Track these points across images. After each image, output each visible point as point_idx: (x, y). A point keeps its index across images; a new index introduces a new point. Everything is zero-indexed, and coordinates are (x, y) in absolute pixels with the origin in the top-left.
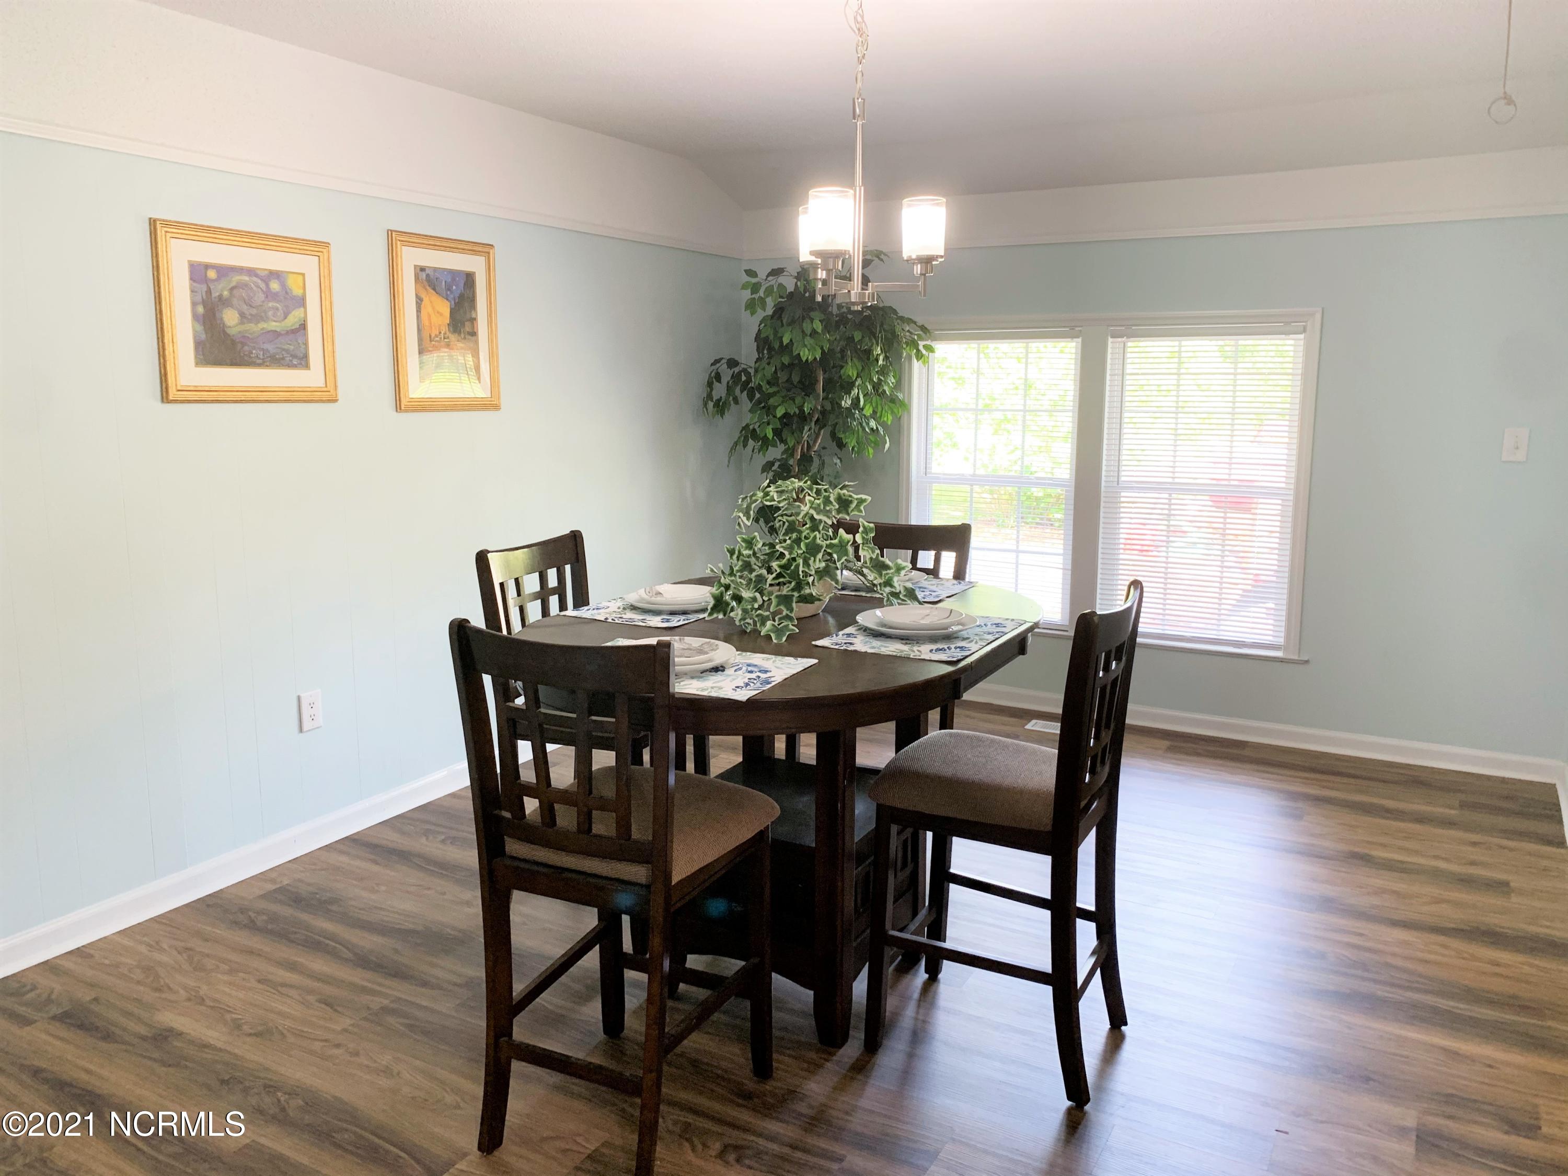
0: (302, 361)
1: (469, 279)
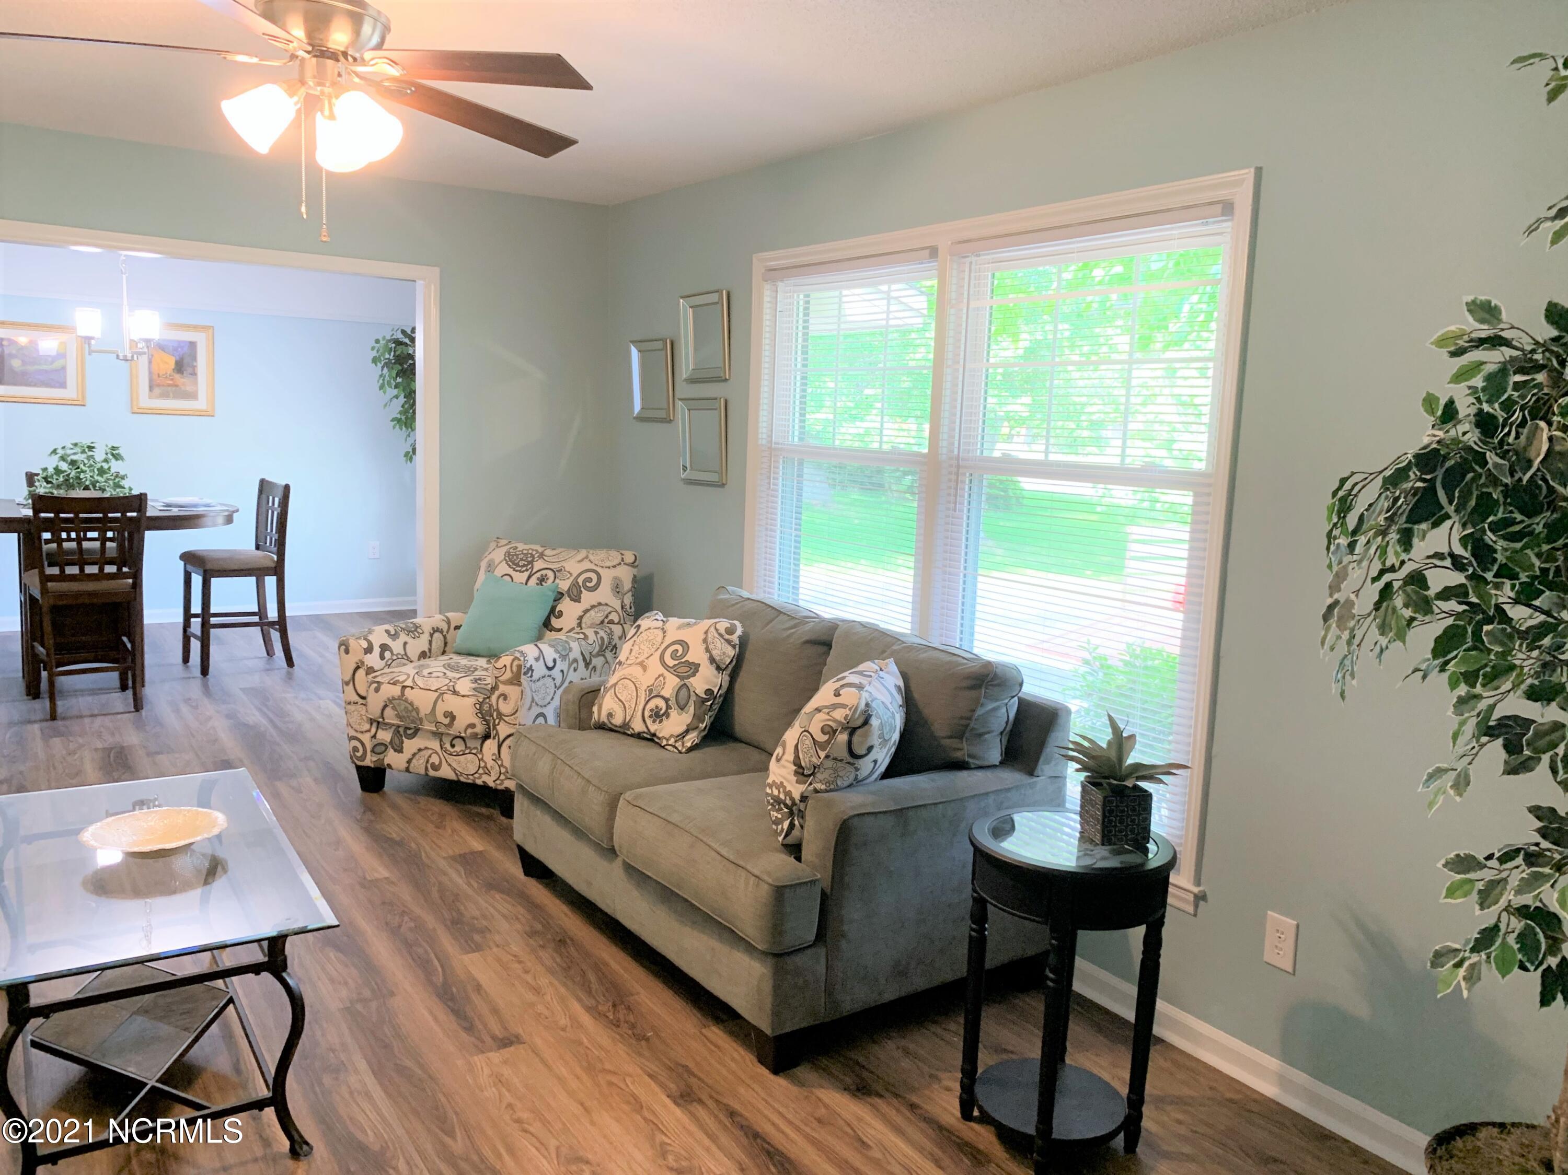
1: (193, 345)
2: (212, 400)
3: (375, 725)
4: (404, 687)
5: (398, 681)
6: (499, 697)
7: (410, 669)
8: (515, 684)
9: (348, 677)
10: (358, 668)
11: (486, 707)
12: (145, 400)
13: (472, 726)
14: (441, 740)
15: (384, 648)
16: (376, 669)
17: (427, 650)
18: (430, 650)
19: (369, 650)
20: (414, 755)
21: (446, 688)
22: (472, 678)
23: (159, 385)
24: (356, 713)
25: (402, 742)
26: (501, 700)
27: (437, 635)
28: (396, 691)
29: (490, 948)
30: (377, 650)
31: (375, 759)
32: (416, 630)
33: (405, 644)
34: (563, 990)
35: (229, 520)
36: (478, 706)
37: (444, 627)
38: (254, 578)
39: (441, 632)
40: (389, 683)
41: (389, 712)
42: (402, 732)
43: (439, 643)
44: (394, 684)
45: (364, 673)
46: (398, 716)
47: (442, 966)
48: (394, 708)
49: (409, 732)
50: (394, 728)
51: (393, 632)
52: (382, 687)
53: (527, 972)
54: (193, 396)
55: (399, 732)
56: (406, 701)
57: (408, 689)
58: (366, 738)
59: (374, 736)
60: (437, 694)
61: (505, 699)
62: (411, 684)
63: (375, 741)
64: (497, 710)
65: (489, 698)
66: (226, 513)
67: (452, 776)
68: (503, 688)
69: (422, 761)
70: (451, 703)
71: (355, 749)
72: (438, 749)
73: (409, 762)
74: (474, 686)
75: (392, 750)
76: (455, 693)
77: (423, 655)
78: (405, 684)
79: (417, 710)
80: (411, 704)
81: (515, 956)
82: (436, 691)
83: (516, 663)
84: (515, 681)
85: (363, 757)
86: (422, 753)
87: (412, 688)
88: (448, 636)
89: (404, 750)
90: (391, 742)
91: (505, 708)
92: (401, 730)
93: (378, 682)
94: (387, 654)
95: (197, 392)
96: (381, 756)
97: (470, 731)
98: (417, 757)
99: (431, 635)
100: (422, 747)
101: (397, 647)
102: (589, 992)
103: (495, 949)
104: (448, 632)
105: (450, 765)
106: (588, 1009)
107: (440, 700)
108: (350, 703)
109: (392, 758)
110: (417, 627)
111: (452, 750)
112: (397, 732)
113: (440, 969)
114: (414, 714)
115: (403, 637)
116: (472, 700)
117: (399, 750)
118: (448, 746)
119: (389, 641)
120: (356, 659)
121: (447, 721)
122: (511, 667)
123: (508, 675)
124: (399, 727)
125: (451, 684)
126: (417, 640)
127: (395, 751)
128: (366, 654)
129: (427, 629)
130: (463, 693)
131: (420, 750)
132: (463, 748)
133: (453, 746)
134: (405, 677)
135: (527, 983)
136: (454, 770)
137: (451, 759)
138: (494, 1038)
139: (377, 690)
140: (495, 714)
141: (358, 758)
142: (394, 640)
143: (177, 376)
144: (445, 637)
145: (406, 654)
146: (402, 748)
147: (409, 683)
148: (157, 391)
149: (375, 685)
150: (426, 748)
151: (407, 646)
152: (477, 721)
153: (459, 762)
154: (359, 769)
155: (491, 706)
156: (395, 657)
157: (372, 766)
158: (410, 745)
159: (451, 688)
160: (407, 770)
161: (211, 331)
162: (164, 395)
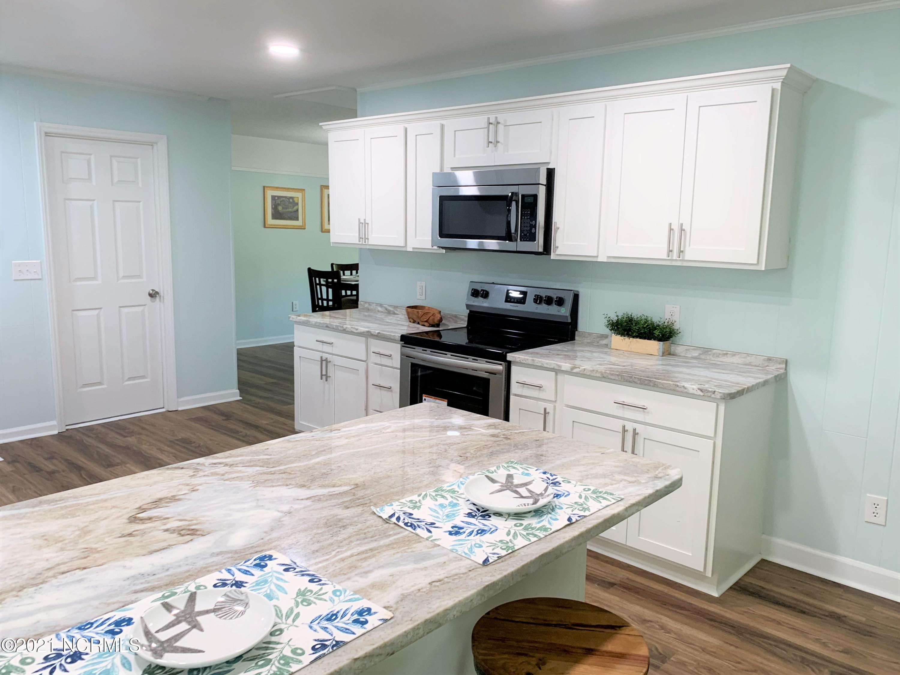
0: (297, 219)
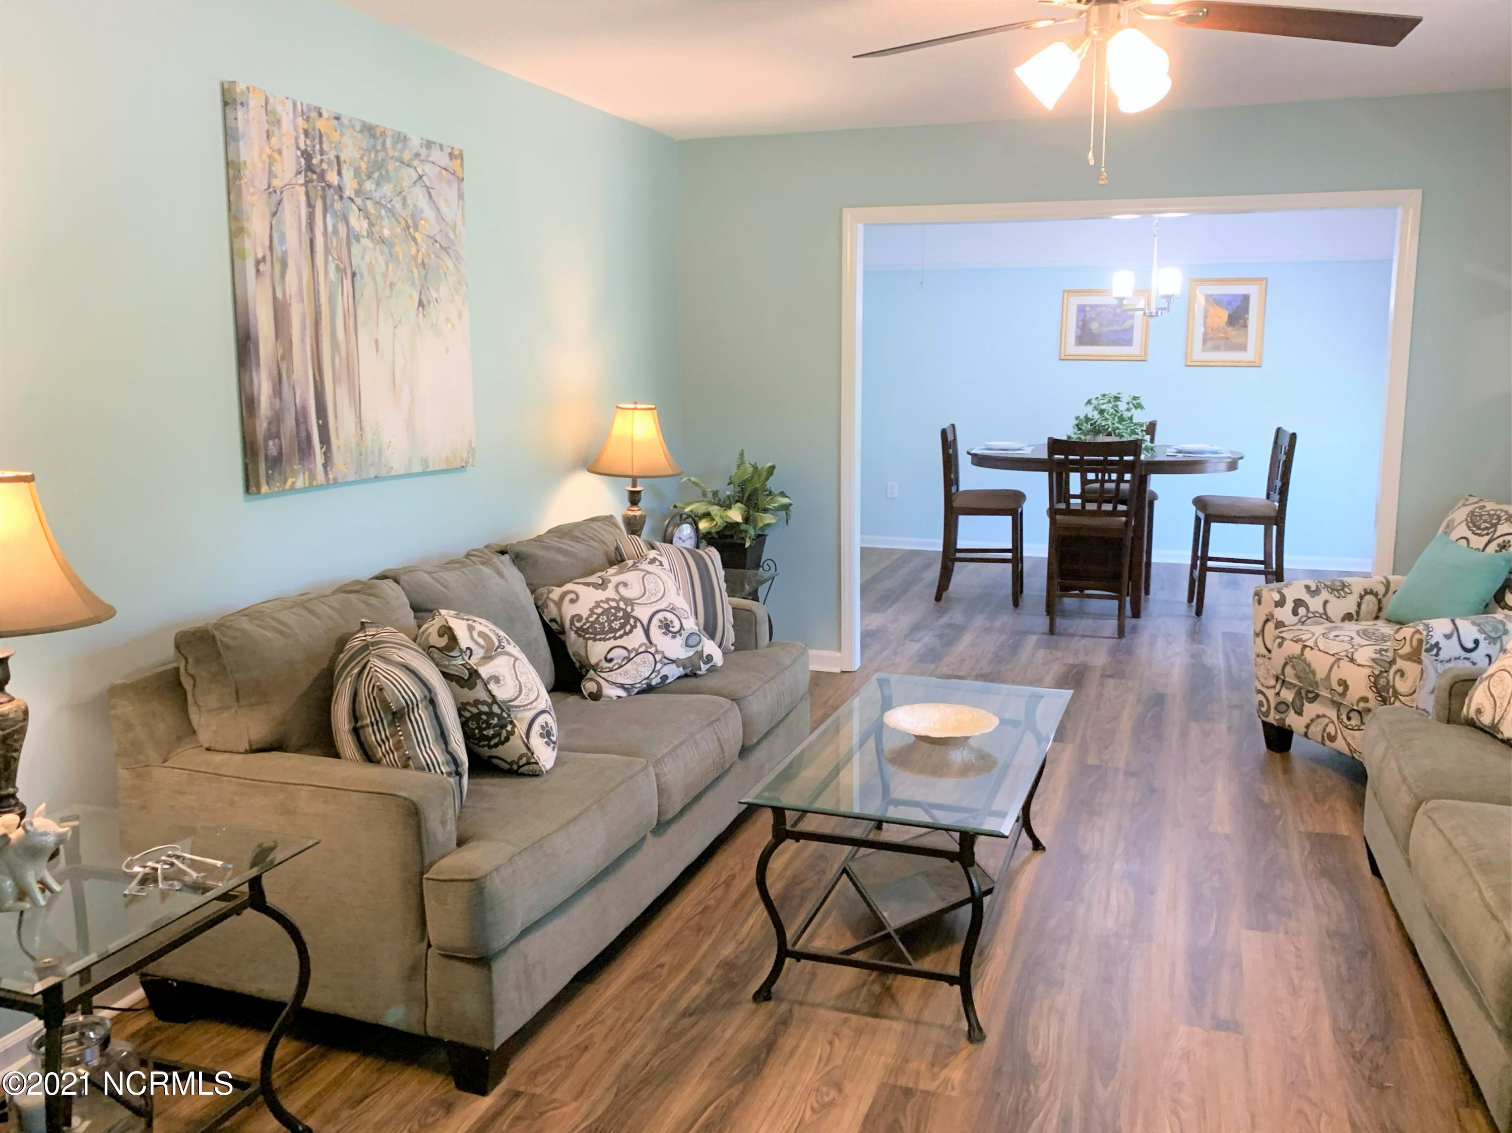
0: (1129, 343)
1: (1246, 298)
2: (1260, 353)
3: (1280, 682)
4: (1305, 647)
5: (1301, 640)
6: (1396, 673)
7: (1319, 630)
8: (1414, 661)
9: (1258, 629)
10: (1267, 621)
11: (1382, 682)
12: (1198, 354)
13: (1365, 699)
14: (1338, 710)
15: (1299, 603)
16: (1286, 623)
17: (1354, 613)
18: (1358, 613)
19: (1280, 603)
20: (1312, 721)
21: (1344, 654)
22: (1378, 647)
23: (1211, 339)
24: (1263, 666)
25: (1303, 705)
26: (1398, 677)
27: (1368, 598)
28: (1296, 649)
29: (1277, 932)
30: (1289, 605)
31: (1277, 717)
32: (1342, 590)
33: (1326, 603)
34: (1323, 1001)
35: (1233, 466)
36: (1372, 679)
37: (1381, 590)
38: (1263, 526)
39: (1376, 595)
40: (1292, 640)
41: (1288, 669)
42: (1303, 695)
43: (1371, 606)
44: (1296, 642)
45: (1273, 626)
46: (1298, 677)
47: (1216, 932)
48: (1294, 667)
49: (1311, 695)
50: (1297, 688)
51: (1313, 588)
52: (1285, 643)
53: (1298, 968)
54: (1243, 347)
55: (1300, 693)
56: (1305, 661)
57: (1308, 649)
58: (1270, 694)
59: (1278, 694)
60: (1333, 659)
61: (1402, 675)
62: (1312, 645)
63: (1279, 699)
64: (1393, 687)
65: (1386, 672)
66: (1229, 460)
67: (1346, 751)
68: (1400, 664)
69: (1320, 728)
70: (1346, 671)
71: (1261, 704)
72: (1335, 719)
73: (1307, 727)
74: (1375, 656)
75: (1293, 711)
76: (1352, 660)
77: (1348, 617)
78: (1306, 643)
79: (1314, 673)
80: (1309, 665)
81: (1298, 949)
82: (1333, 655)
83: (1417, 636)
84: (1415, 656)
85: (1267, 714)
86: (1320, 720)
87: (1312, 648)
88: (1384, 601)
89: (1304, 713)
90: (1293, 703)
91: (1402, 686)
92: (1303, 692)
93: (1282, 638)
94: (1302, 611)
95: (1246, 343)
96: (1283, 716)
97: (1362, 705)
98: (1315, 723)
99: (1362, 597)
100: (1321, 714)
101: (1315, 604)
102: (1353, 1017)
103: (1281, 935)
104: (1384, 596)
105: (1344, 738)
106: (1336, 1030)
107: (1336, 666)
108: (1258, 656)
109: (1294, 721)
110: (1344, 586)
111: (1348, 723)
112: (1298, 693)
113: (1211, 934)
114: (1311, 676)
115: (1325, 595)
116: (1368, 671)
117: (1300, 713)
118: (1344, 717)
119: (1306, 597)
120: (1267, 611)
121: (1340, 689)
122: (1411, 640)
123: (1407, 650)
124: (1301, 688)
125: (1353, 650)
126: (1343, 601)
127: (1296, 712)
128: (1276, 607)
129: (1357, 589)
130: (1359, 661)
131: (1318, 716)
132: (1359, 724)
133: (1349, 719)
134: (1310, 636)
135: (1292, 980)
136: (1349, 745)
137: (1346, 732)
138: (1214, 1016)
139: (1280, 645)
140: (1391, 690)
141: (1263, 713)
142: (1313, 597)
143: (1229, 329)
144: (1380, 601)
145: (1325, 613)
146: (1302, 711)
147: (1310, 643)
148: (1210, 344)
149: (1279, 640)
150: (1324, 716)
151: (1328, 606)
152: (1370, 695)
153: (1354, 738)
154: (1265, 724)
155: (1388, 681)
156: (1310, 615)
157: (1275, 723)
158: (1311, 709)
159: (1350, 655)
160: (1306, 735)
161: (1264, 282)
162: (1216, 348)
